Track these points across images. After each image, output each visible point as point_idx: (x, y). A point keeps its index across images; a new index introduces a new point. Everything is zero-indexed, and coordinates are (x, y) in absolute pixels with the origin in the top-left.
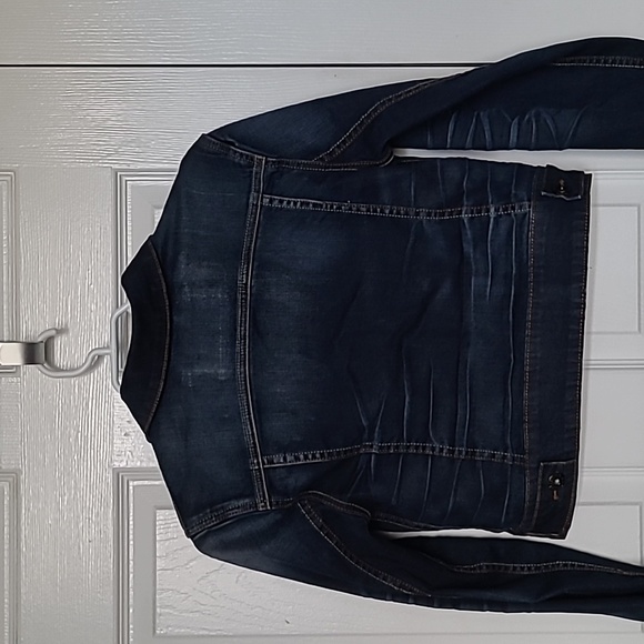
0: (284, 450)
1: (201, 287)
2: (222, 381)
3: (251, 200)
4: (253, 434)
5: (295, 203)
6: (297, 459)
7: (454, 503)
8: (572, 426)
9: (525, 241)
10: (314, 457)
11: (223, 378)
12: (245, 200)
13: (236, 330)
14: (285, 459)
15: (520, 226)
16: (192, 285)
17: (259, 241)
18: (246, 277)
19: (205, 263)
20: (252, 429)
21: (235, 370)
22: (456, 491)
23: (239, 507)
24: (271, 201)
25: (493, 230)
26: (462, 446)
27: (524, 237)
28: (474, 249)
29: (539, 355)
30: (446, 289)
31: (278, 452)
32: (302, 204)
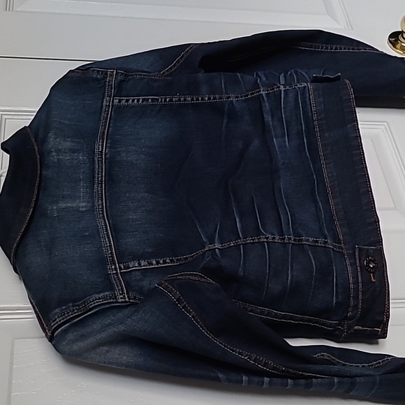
0: (138, 258)
1: (66, 153)
2: (82, 212)
3: (104, 103)
4: (110, 246)
5: (138, 100)
6: (150, 264)
7: (292, 277)
8: (373, 220)
9: (308, 102)
10: (165, 262)
11: (84, 209)
12: (100, 104)
13: (94, 177)
14: (140, 264)
15: (303, 94)
16: (58, 151)
17: (110, 129)
18: (101, 147)
19: (70, 139)
20: (110, 242)
21: (94, 203)
22: (292, 267)
23: (99, 299)
24: (120, 101)
25: (284, 99)
26: (290, 235)
27: (307, 100)
28: (272, 117)
29: (335, 174)
30: (256, 143)
31: (133, 259)
32: (143, 100)
